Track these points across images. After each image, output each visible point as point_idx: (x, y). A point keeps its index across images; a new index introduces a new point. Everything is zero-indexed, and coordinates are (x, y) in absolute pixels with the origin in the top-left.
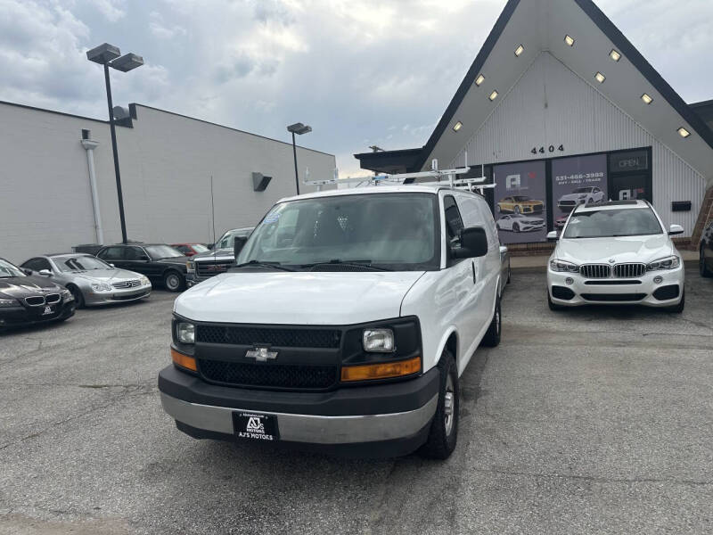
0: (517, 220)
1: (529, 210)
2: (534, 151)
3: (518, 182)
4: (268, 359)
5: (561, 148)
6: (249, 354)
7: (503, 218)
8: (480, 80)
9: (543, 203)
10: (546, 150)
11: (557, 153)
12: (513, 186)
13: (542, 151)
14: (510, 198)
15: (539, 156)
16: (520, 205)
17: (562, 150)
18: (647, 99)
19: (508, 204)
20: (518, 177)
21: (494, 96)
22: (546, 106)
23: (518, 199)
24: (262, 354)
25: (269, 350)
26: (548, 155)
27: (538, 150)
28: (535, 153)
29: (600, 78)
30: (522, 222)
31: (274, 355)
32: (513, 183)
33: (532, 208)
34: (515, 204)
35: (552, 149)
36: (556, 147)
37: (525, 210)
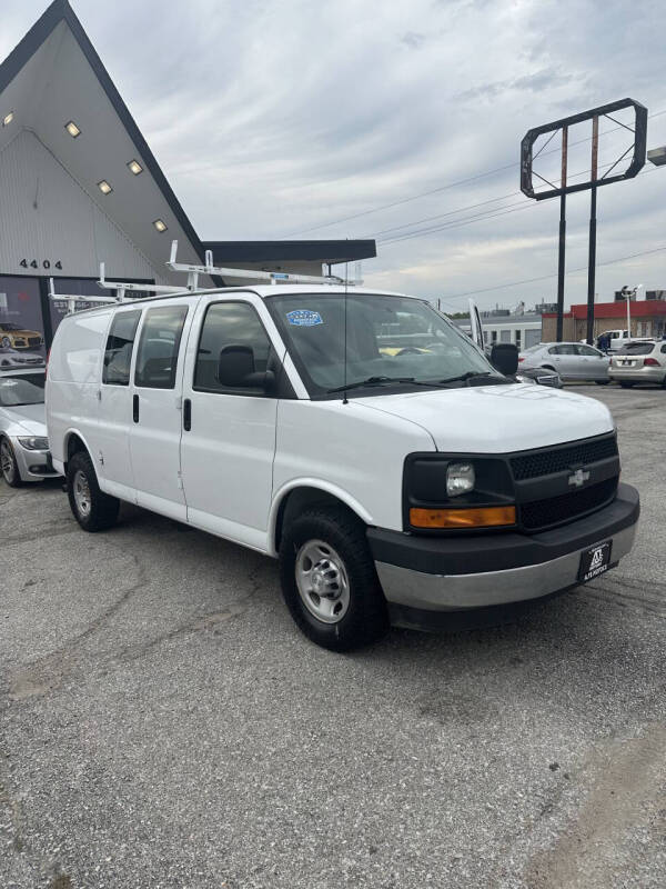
0: (8, 357)
1: (23, 344)
2: (24, 263)
3: (4, 303)
4: (584, 481)
5: (59, 266)
6: (572, 480)
9: (40, 335)
10: (40, 264)
11: (53, 271)
13: (34, 264)
15: (30, 271)
16: (10, 337)
17: (60, 268)
18: (160, 226)
22: (35, 206)
23: (5, 328)
24: (579, 478)
25: (584, 471)
26: (41, 272)
27: (28, 263)
28: (25, 266)
29: (105, 188)
30: (15, 360)
31: (587, 476)
33: (26, 342)
35: (47, 265)
36: (53, 264)
37: (17, 343)
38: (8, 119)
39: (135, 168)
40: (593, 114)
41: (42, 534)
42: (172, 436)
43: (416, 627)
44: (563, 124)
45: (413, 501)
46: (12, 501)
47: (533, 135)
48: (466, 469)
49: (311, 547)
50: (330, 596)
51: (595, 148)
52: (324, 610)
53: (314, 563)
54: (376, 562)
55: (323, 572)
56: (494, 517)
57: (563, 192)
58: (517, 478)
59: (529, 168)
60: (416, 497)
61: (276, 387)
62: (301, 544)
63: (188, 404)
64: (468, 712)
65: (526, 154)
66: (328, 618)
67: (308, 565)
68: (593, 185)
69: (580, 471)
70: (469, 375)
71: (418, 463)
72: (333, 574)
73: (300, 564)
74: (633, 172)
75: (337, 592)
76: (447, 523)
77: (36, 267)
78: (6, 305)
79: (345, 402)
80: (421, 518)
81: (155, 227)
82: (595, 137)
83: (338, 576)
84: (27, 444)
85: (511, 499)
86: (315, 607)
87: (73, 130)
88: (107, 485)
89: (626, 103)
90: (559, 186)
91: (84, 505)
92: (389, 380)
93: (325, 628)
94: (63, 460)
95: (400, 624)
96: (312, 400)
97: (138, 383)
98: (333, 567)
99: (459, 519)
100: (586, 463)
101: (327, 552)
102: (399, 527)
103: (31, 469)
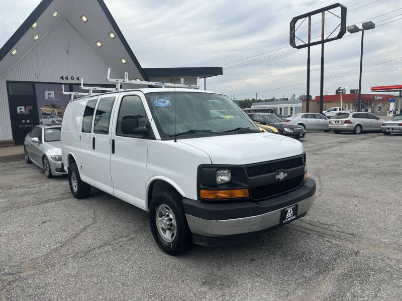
0: (55, 119)
1: (61, 113)
2: (62, 78)
3: (53, 95)
4: (284, 178)
5: (78, 79)
6: (277, 177)
7: (45, 118)
8: (35, 25)
10: (69, 78)
11: (76, 81)
12: (50, 98)
13: (67, 78)
14: (49, 106)
15: (65, 81)
16: (56, 110)
18: (124, 61)
19: (48, 109)
20: (53, 93)
21: (36, 37)
23: (53, 106)
24: (281, 176)
25: (284, 173)
26: (70, 81)
27: (64, 78)
28: (63, 79)
29: (99, 44)
30: (58, 121)
31: (286, 175)
32: (50, 96)
34: (52, 110)
35: (72, 78)
36: (75, 78)
37: (58, 113)
38: (55, 14)
39: (112, 36)
40: (322, 10)
41: (56, 200)
42: (108, 156)
43: (203, 244)
44: (309, 15)
45: (201, 186)
46: (47, 184)
47: (295, 20)
48: (226, 172)
49: (162, 207)
50: (169, 229)
51: (323, 25)
52: (167, 236)
53: (163, 214)
54: (186, 214)
55: (166, 219)
56: (239, 194)
57: (309, 45)
58: (249, 176)
59: (294, 35)
60: (203, 185)
61: (147, 134)
62: (158, 206)
63: (113, 141)
64: (225, 283)
65: (292, 28)
66: (168, 240)
67: (161, 216)
68: (323, 42)
69: (282, 173)
70: (238, 129)
71: (204, 169)
72: (171, 220)
73: (158, 215)
74: (340, 36)
75: (172, 228)
76: (216, 196)
77: (67, 79)
78: (54, 96)
79: (175, 141)
80: (206, 194)
81: (122, 62)
82: (323, 20)
83: (173, 220)
84: (54, 159)
85: (246, 186)
86: (164, 235)
87: (84, 19)
88: (84, 178)
89: (337, 5)
90: (307, 43)
91: (76, 186)
92: (199, 131)
93: (167, 244)
94: (67, 166)
95: (197, 243)
96: (162, 140)
97: (95, 131)
98: (171, 216)
99: (222, 194)
100: (286, 169)
101: (168, 209)
102: (196, 198)
103: (56, 170)
